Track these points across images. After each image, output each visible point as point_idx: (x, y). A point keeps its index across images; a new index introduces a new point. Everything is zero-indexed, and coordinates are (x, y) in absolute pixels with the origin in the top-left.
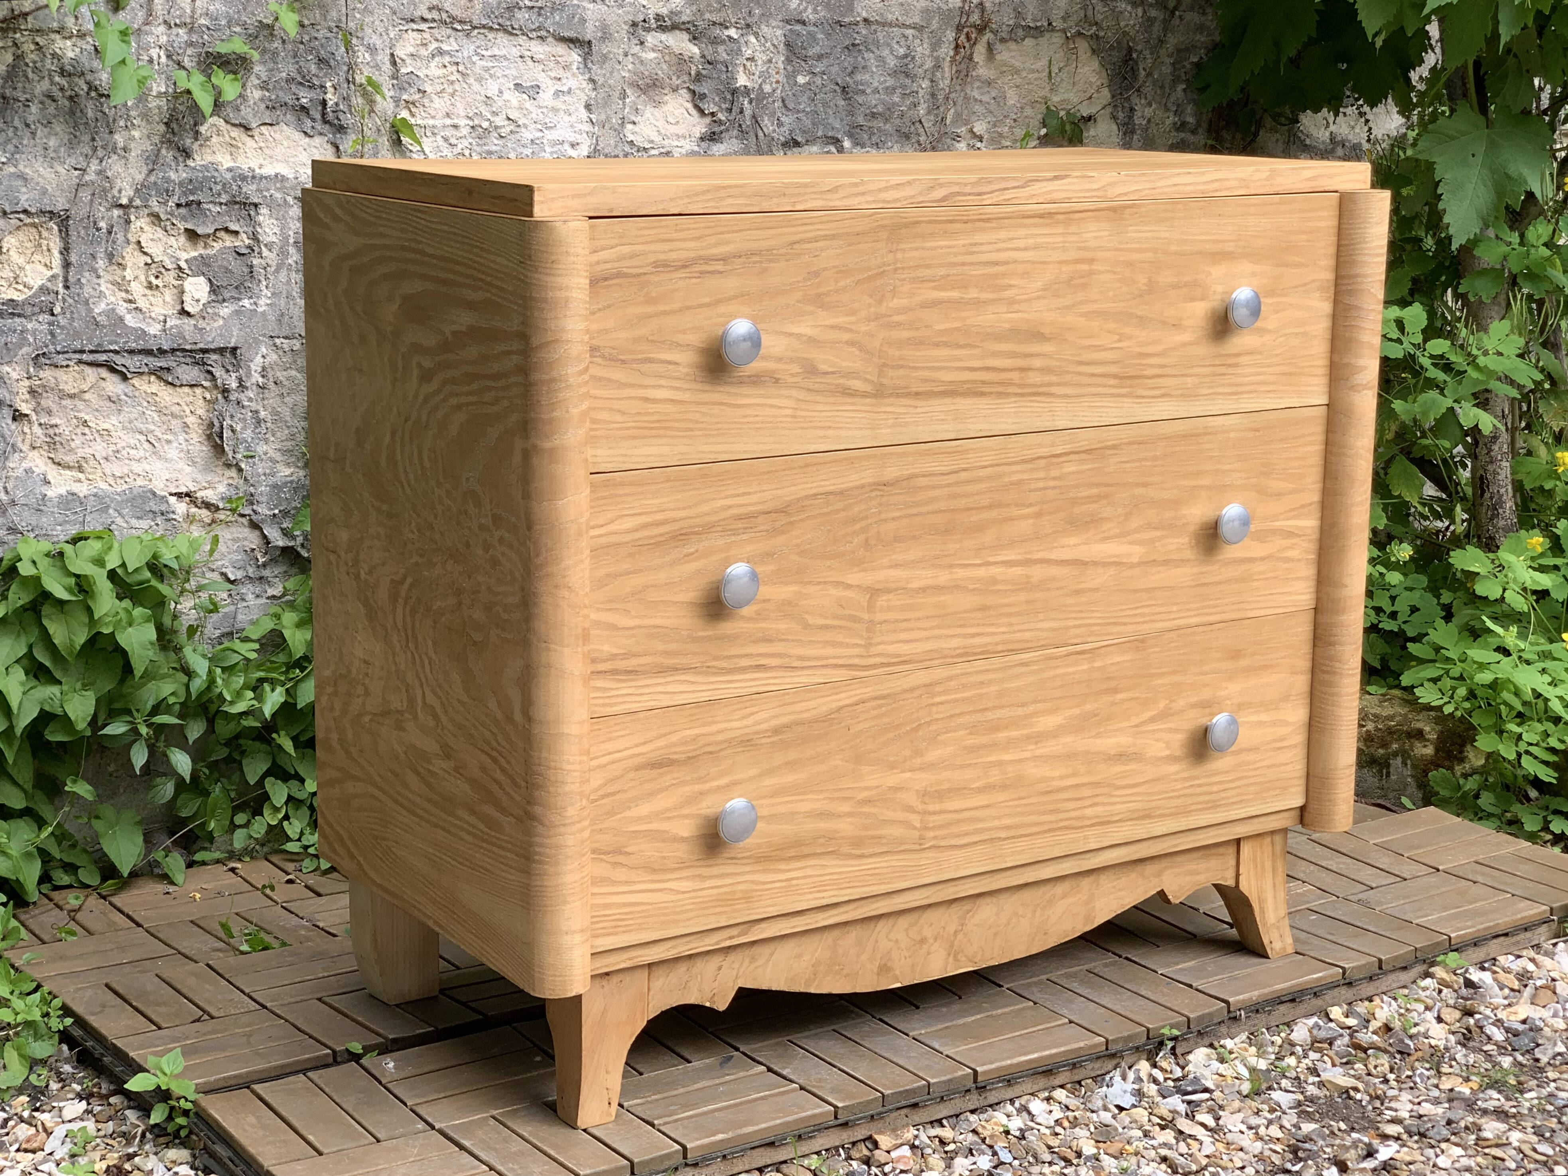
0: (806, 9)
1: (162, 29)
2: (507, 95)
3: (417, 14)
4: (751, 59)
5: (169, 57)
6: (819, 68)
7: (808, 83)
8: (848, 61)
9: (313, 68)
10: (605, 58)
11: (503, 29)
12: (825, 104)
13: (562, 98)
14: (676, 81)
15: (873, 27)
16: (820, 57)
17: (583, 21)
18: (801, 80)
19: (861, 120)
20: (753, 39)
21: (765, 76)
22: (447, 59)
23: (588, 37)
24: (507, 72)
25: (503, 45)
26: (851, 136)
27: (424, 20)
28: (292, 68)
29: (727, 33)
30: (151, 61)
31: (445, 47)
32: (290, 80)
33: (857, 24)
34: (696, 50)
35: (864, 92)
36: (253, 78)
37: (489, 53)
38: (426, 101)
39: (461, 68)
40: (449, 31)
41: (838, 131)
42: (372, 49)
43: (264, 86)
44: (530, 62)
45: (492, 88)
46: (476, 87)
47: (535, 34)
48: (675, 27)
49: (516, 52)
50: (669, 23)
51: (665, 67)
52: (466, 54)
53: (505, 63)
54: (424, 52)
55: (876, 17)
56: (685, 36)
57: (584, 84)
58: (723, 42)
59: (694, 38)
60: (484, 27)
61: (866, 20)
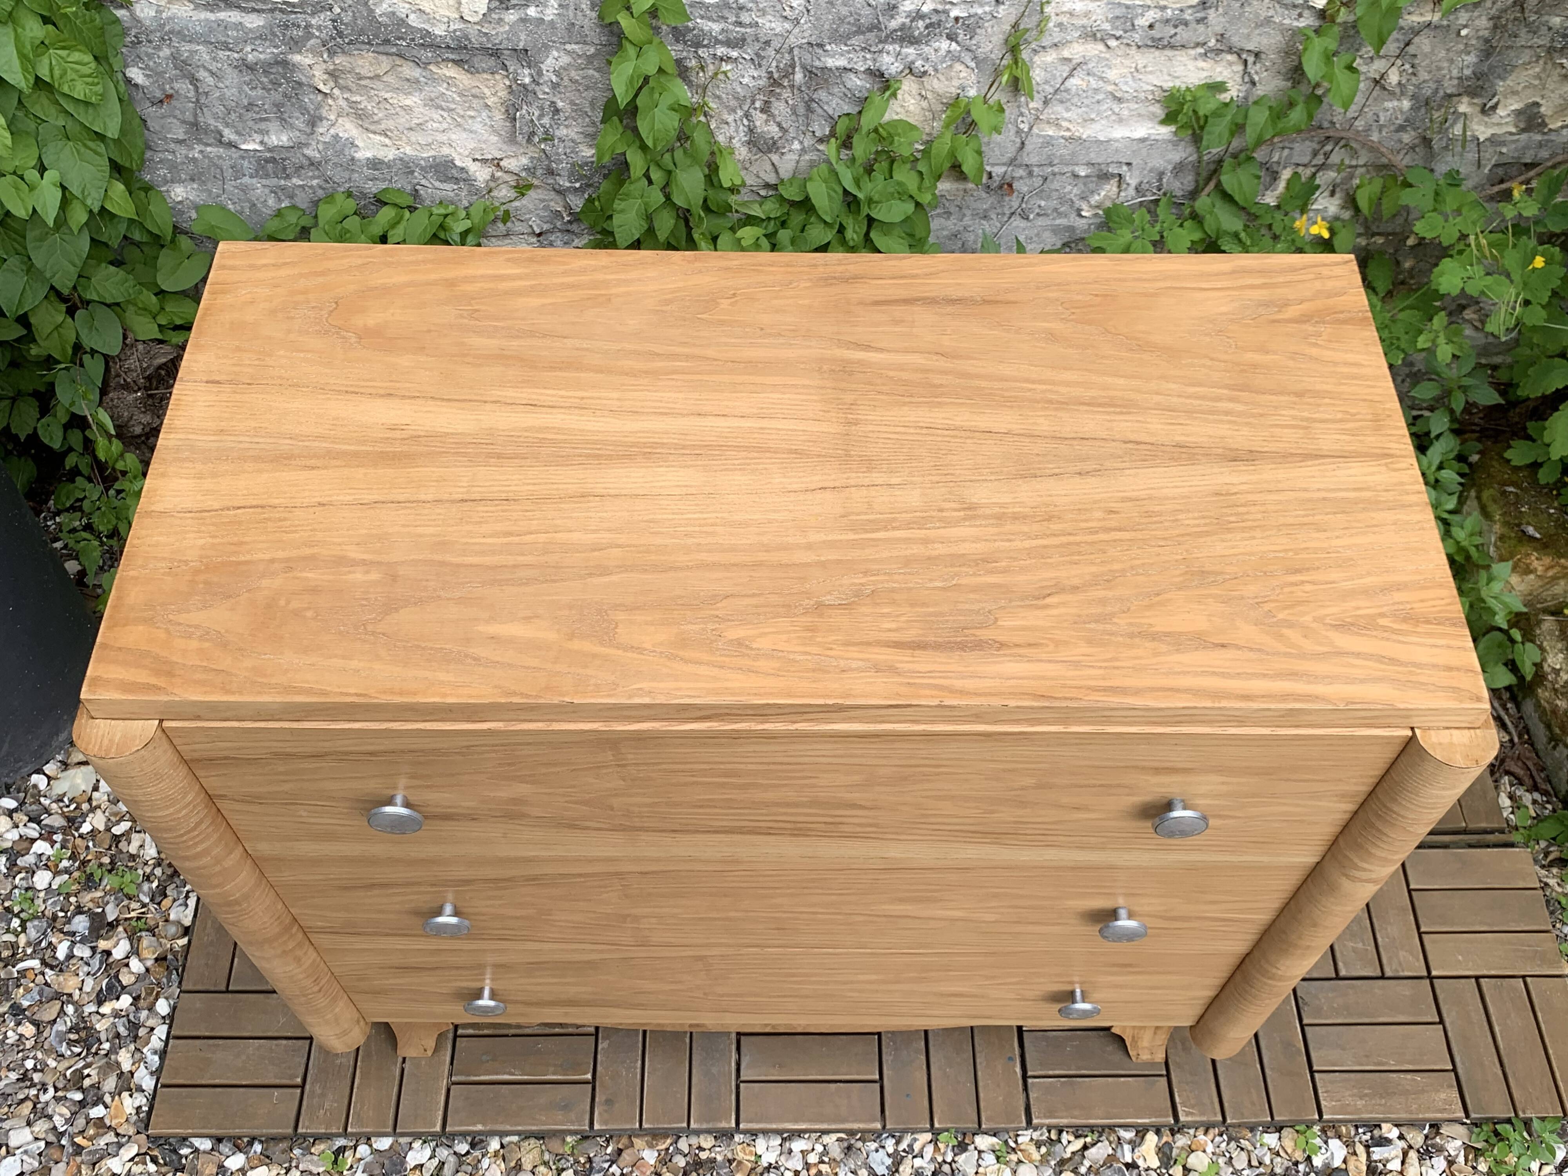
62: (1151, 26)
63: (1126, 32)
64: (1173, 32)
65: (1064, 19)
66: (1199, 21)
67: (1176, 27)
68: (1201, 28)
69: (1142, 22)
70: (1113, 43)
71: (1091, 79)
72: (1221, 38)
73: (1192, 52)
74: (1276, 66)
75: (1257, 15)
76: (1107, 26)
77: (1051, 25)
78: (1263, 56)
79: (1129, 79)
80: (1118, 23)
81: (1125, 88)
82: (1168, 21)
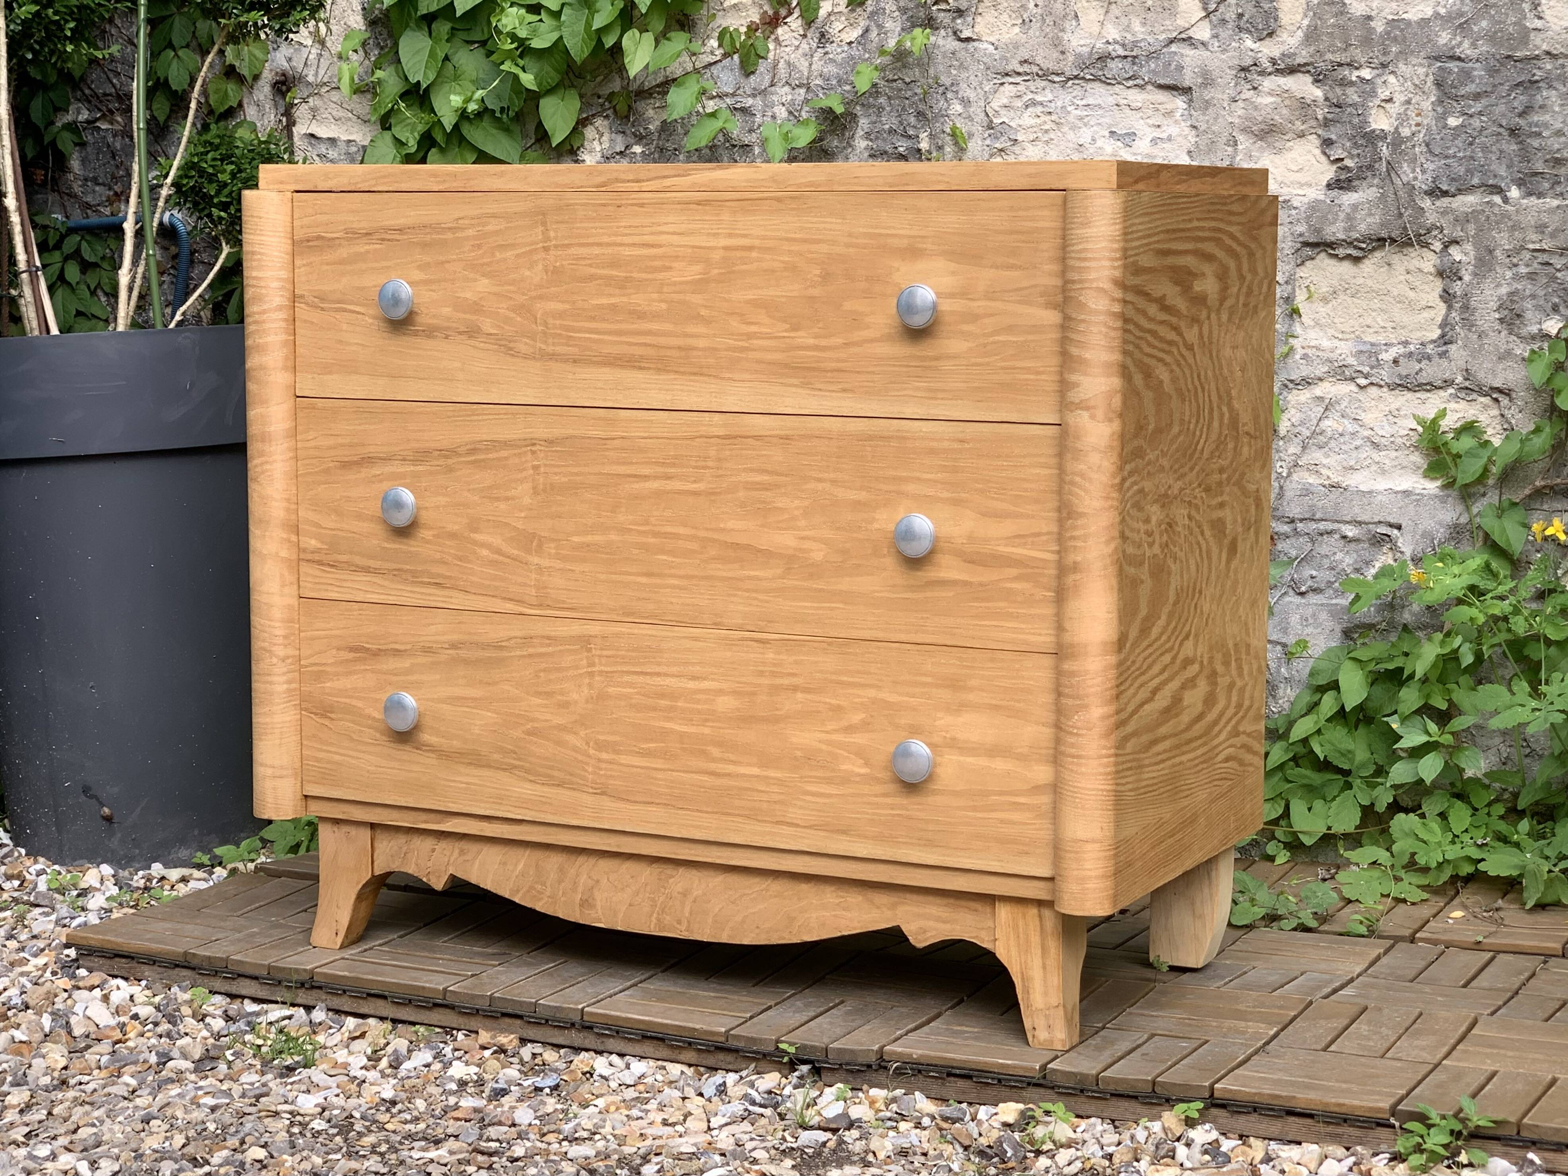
0: (1461, 43)
1: (787, 89)
2: (1099, 143)
3: (1009, 68)
4: (1390, 100)
5: (790, 113)
6: (1478, 107)
7: (1462, 126)
8: (1520, 100)
9: (912, 120)
10: (1207, 104)
11: (1096, 79)
12: (1485, 149)
13: (1161, 145)
14: (1299, 126)
15: (1560, 61)
16: (1477, 97)
17: (1180, 68)
18: (1453, 122)
19: (1540, 167)
20: (1392, 79)
21: (1403, 118)
22: (1039, 109)
23: (1187, 83)
24: (1102, 120)
25: (1098, 94)
26: (1520, 183)
27: (1019, 74)
28: (895, 121)
29: (1356, 73)
30: (774, 117)
31: (1039, 98)
32: (892, 131)
33: (1537, 58)
34: (1318, 93)
35: (1539, 134)
36: (859, 130)
37: (1084, 102)
38: (1017, 149)
39: (1054, 117)
40: (1044, 83)
41: (1503, 178)
42: (966, 102)
43: (868, 136)
44: (1127, 111)
45: (1085, 136)
46: (1071, 135)
47: (1131, 83)
48: (1292, 70)
49: (1111, 100)
50: (1282, 66)
51: (1285, 111)
52: (1059, 104)
53: (1100, 112)
54: (1019, 103)
55: (1558, 49)
56: (1308, 79)
57: (1187, 131)
58: (1352, 84)
59: (1317, 81)
60: (1076, 77)
61: (1548, 53)
62: (1396, 362)
63: (1372, 368)
64: (1417, 367)
65: (1309, 352)
66: (1443, 355)
67: (1419, 361)
68: (1444, 363)
69: (1387, 356)
70: (1363, 382)
71: (1346, 422)
72: (1468, 374)
73: (1442, 393)
74: (1530, 406)
75: (1497, 349)
76: (1351, 361)
77: (1298, 357)
78: (1514, 395)
79: (1385, 423)
80: (1363, 358)
81: (1381, 433)
82: (1411, 354)
